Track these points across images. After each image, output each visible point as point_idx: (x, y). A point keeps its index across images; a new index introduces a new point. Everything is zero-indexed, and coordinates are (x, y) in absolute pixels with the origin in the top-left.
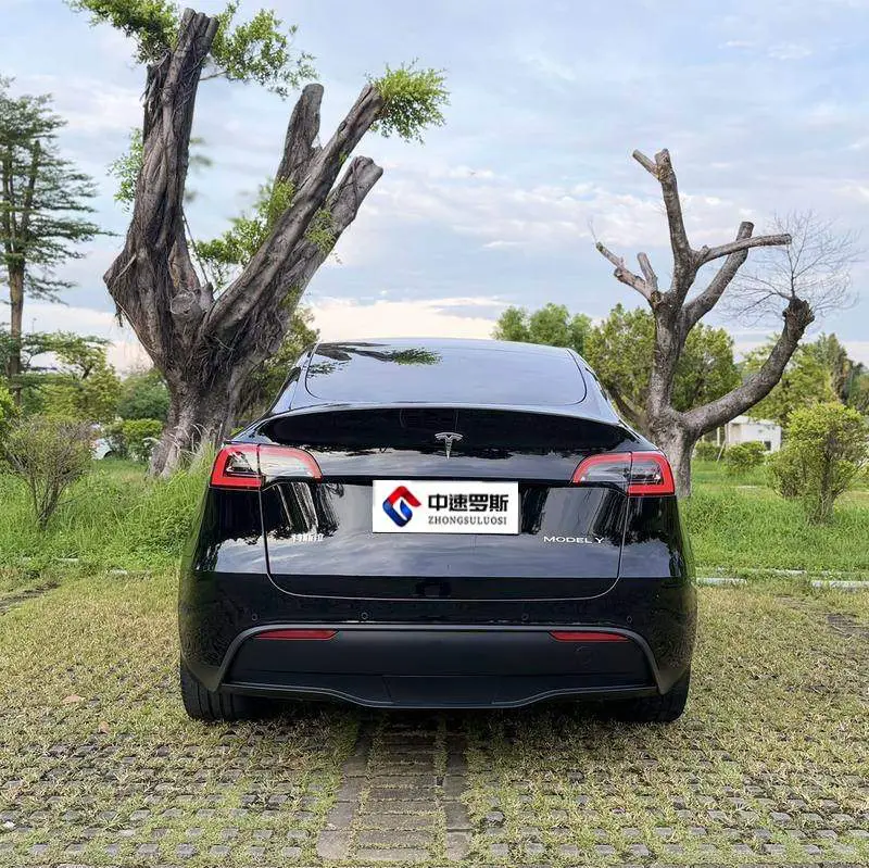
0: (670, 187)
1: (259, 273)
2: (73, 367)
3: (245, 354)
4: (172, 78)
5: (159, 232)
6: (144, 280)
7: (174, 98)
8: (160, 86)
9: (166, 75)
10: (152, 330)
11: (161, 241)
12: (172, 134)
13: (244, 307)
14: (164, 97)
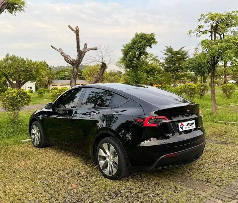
0: (78, 35)
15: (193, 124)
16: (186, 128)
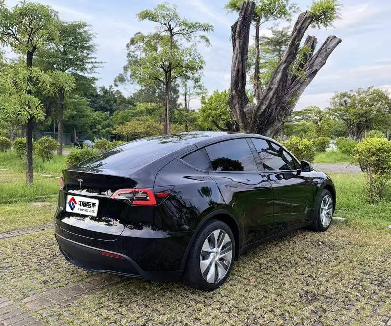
1: (267, 94)
2: (316, 118)
3: (273, 122)
4: (238, 29)
5: (238, 84)
6: (235, 101)
7: (239, 35)
8: (234, 32)
9: (236, 28)
10: (239, 117)
11: (239, 87)
12: (239, 49)
13: (264, 107)
14: (236, 36)
15: (93, 205)
16: (80, 209)
